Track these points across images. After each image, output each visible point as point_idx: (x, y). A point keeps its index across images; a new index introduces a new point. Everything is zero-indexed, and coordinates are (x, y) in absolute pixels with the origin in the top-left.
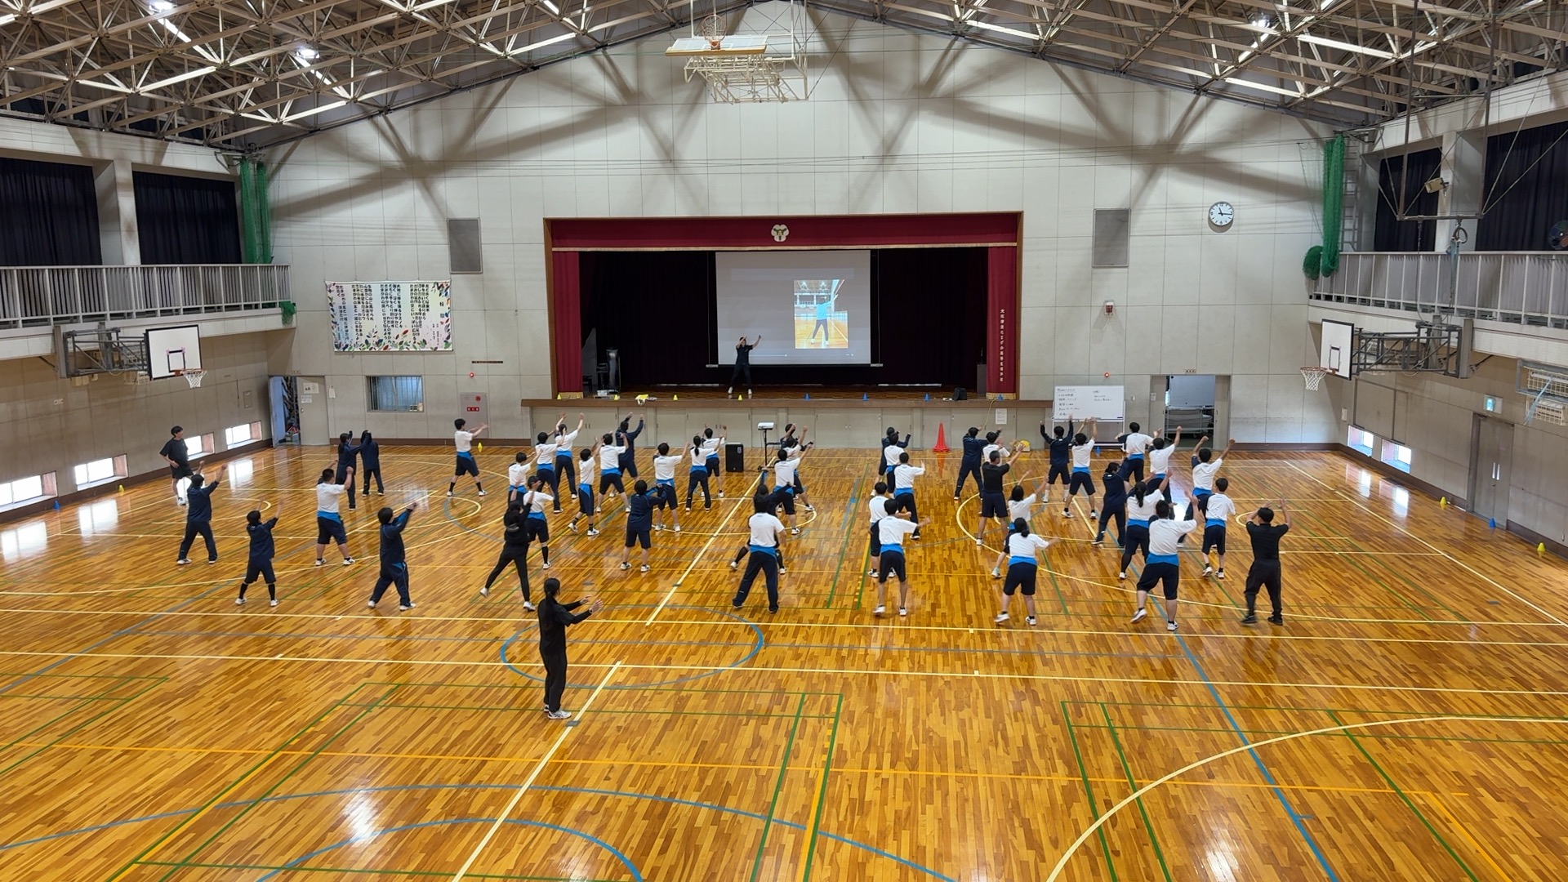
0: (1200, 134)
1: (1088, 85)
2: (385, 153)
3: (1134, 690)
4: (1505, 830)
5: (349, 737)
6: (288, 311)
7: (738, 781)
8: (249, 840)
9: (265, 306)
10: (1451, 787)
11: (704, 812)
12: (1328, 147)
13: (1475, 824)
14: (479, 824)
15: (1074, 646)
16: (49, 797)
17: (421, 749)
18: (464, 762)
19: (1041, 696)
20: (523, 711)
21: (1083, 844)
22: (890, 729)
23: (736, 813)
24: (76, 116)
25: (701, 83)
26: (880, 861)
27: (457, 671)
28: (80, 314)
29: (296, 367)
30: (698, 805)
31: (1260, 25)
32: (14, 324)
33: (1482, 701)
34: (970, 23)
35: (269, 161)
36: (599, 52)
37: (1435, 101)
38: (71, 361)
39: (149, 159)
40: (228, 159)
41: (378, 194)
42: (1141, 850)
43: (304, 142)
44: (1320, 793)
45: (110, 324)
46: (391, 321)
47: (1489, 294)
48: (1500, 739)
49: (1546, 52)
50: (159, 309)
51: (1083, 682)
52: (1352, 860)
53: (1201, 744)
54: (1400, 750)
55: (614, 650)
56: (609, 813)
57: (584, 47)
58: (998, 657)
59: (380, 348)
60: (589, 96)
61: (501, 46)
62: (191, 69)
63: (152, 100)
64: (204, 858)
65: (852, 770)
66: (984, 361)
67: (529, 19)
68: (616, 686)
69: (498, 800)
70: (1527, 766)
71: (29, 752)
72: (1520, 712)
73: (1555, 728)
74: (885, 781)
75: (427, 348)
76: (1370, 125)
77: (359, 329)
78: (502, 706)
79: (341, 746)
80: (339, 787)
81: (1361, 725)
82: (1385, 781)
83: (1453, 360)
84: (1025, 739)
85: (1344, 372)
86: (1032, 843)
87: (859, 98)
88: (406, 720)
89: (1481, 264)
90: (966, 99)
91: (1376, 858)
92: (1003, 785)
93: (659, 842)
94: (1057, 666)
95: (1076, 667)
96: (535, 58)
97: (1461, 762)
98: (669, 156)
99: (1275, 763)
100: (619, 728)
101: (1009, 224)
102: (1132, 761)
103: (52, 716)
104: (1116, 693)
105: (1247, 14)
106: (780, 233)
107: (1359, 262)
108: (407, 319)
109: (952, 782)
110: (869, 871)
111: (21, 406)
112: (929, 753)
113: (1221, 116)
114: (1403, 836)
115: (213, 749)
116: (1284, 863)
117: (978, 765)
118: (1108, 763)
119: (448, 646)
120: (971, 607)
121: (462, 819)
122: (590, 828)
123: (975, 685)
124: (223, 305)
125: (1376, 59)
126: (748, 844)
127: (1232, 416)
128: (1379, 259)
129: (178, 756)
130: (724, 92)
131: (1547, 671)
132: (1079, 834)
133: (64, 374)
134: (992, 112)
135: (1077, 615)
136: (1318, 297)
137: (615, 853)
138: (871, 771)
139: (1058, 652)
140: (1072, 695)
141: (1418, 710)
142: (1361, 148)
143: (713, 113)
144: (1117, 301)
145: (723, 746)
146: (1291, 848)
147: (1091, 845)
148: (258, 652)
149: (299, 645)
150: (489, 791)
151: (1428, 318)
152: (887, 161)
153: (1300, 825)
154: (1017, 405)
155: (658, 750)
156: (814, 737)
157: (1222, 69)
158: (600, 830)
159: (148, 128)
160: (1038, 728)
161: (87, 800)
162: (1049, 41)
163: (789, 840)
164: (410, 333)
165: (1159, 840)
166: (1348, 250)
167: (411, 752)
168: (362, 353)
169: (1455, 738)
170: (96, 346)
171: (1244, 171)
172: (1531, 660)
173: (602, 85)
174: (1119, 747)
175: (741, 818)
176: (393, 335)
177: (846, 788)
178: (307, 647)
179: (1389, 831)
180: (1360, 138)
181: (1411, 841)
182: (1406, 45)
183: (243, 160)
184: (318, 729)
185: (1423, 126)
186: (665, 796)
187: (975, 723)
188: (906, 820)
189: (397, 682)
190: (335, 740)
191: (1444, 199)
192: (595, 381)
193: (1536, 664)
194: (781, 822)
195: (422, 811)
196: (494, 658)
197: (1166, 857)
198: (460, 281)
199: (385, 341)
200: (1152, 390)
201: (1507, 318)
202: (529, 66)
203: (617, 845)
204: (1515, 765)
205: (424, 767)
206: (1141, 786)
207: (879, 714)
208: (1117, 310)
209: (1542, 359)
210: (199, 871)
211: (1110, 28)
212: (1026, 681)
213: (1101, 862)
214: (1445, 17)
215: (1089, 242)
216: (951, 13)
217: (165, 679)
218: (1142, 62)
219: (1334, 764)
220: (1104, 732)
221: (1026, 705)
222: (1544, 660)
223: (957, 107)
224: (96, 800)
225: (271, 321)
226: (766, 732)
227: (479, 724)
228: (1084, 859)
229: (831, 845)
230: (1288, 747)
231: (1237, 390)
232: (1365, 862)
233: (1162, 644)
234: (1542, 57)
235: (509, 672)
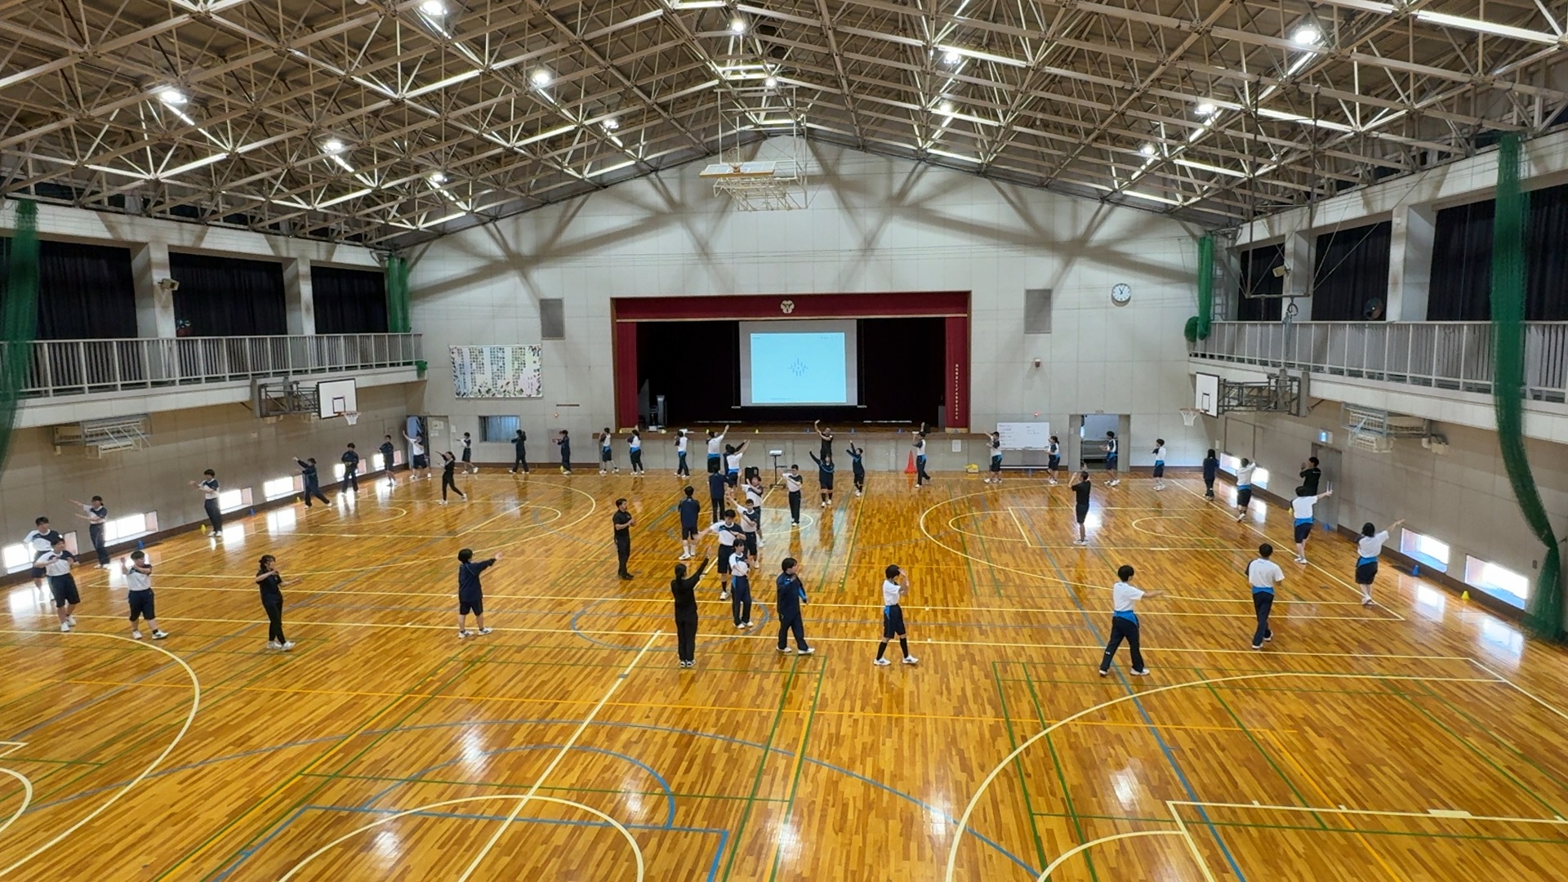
0: (1104, 233)
1: (1019, 197)
2: (495, 250)
3: (1048, 653)
4: (1324, 759)
5: (457, 685)
6: (421, 367)
7: (744, 721)
8: (382, 759)
9: (404, 364)
10: (1284, 726)
11: (719, 742)
12: (1201, 242)
13: (1300, 752)
14: (551, 750)
15: (1004, 620)
16: (238, 726)
17: (510, 694)
18: (542, 704)
19: (977, 658)
20: (586, 666)
21: (1004, 768)
22: (862, 682)
23: (743, 743)
24: (271, 226)
25: (727, 198)
26: (849, 780)
27: (539, 636)
28: (271, 371)
29: (428, 409)
30: (714, 737)
31: (1148, 152)
32: (223, 379)
33: (1311, 661)
34: (929, 151)
35: (409, 257)
36: (653, 176)
37: (1278, 208)
38: (264, 405)
39: (323, 257)
40: (380, 256)
41: (488, 281)
42: (1047, 773)
43: (435, 242)
44: (1186, 730)
45: (292, 378)
46: (496, 377)
47: (1320, 355)
48: (1323, 690)
49: (1361, 172)
50: (327, 367)
51: (1009, 647)
52: (1206, 780)
53: (1097, 694)
54: (1247, 698)
55: (656, 622)
56: (647, 743)
57: (641, 170)
58: (946, 629)
59: (489, 395)
60: (645, 207)
61: (579, 170)
62: (354, 191)
63: (325, 214)
64: (350, 772)
65: (831, 712)
66: (943, 403)
67: (600, 151)
68: (657, 649)
69: (566, 732)
70: (1343, 711)
71: (226, 693)
72: (1339, 669)
73: (1367, 682)
74: (856, 721)
75: (524, 395)
76: (1233, 226)
77: (474, 381)
78: (571, 662)
79: (451, 691)
80: (449, 721)
81: (1220, 680)
82: (1235, 722)
83: (1294, 403)
84: (963, 690)
85: (1213, 412)
86: (965, 767)
87: (846, 206)
88: (501, 672)
89: (1314, 332)
90: (928, 207)
91: (1225, 779)
92: (945, 724)
93: (684, 764)
94: (991, 634)
95: (1005, 636)
96: (605, 180)
97: (1293, 707)
98: (704, 250)
99: (1153, 709)
100: (658, 680)
101: (960, 300)
102: (1043, 706)
103: (243, 667)
104: (1034, 655)
105: (1136, 144)
106: (788, 307)
107: (1225, 328)
108: (509, 374)
109: (906, 721)
110: (841, 786)
111: (228, 439)
112: (890, 701)
113: (1119, 220)
114: (1247, 763)
115: (359, 692)
116: (1155, 783)
117: (928, 710)
118: (1026, 708)
119: (534, 617)
120: (928, 591)
121: (539, 745)
122: (634, 752)
123: (928, 650)
124: (374, 363)
125: (1234, 178)
126: (751, 767)
127: (1132, 444)
128: (1241, 327)
129: (333, 697)
130: (744, 203)
131: (1363, 639)
132: (1000, 761)
133: (258, 414)
134: (947, 217)
135: (1008, 597)
136: (1196, 355)
137: (652, 772)
138: (846, 713)
139: (992, 624)
140: (1001, 656)
141: (1264, 669)
142: (1226, 243)
143: (737, 219)
144: (1043, 358)
145: (735, 694)
146: (1161, 770)
147: (1010, 769)
148: (394, 621)
149: (424, 616)
150: (560, 725)
151: (1277, 371)
152: (868, 253)
153: (1169, 755)
154: (969, 437)
155: (686, 696)
156: (804, 688)
157: (1120, 184)
158: (640, 756)
159: (323, 234)
160: (973, 681)
161: (267, 728)
162: (989, 165)
163: (781, 763)
164: (511, 384)
165: (1061, 765)
166: (1218, 320)
167: (503, 696)
168: (476, 399)
169: (1289, 689)
170: (282, 395)
171: (1138, 260)
172: (1350, 630)
173: (654, 198)
174: (1034, 696)
175: (746, 747)
176: (499, 385)
177: (826, 726)
178: (429, 617)
179: (1235, 759)
180: (1225, 235)
181: (1251, 766)
182: (1255, 166)
183: (390, 257)
184: (435, 678)
185: (1271, 228)
186: (690, 730)
187: (926, 678)
188: (871, 750)
189: (495, 643)
190: (447, 687)
191: (1287, 281)
192: (648, 420)
193: (1355, 634)
194: (776, 751)
195: (510, 740)
196: (567, 627)
197: (1066, 779)
198: (549, 344)
199: (493, 390)
200: (1071, 426)
201: (1334, 371)
202: (600, 185)
203: (653, 766)
204: (1335, 710)
205: (513, 706)
206: (1050, 725)
207: (853, 671)
208: (1044, 365)
209: (1360, 403)
210: (346, 781)
211: (1035, 155)
212: (966, 646)
213: (1017, 783)
214: (1282, 147)
215: (1021, 314)
216: (914, 142)
217: (325, 640)
218: (1059, 179)
219: (1196, 707)
220: (1024, 685)
221: (966, 664)
222: (1362, 631)
223: (921, 213)
224: (272, 729)
225: (409, 375)
226: (768, 684)
227: (553, 677)
228: (1004, 780)
229: (813, 768)
230: (1163, 697)
231: (1134, 426)
232: (1216, 781)
233: (1072, 620)
234: (1357, 176)
235: (577, 637)
